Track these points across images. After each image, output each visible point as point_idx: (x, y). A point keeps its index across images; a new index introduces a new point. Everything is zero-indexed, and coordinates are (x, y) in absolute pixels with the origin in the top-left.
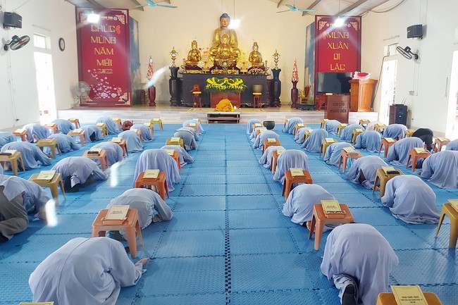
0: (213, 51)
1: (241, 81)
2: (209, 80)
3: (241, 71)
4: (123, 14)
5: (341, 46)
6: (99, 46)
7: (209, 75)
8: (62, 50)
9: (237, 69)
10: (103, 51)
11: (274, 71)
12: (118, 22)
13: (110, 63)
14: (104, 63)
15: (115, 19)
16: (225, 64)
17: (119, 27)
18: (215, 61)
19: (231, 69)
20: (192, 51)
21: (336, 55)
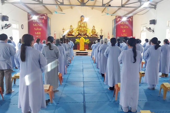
0: (78, 29)
1: (88, 40)
2: (76, 40)
3: (88, 36)
4: (45, 16)
5: (125, 27)
6: (36, 27)
7: (77, 37)
8: (22, 29)
9: (87, 35)
10: (37, 29)
11: (101, 36)
12: (43, 19)
13: (40, 33)
14: (38, 33)
15: (42, 17)
16: (82, 34)
17: (43, 20)
18: (79, 33)
19: (84, 35)
20: (70, 29)
21: (124, 30)
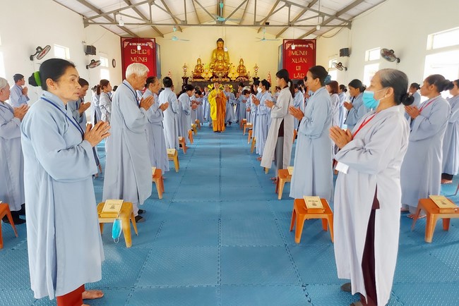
0: (212, 65)
3: (232, 79)
5: (301, 60)
7: (209, 82)
8: (114, 67)
9: (229, 78)
11: (254, 79)
12: (148, 47)
16: (220, 74)
18: (213, 73)
19: (224, 78)
20: (198, 66)
21: (298, 67)
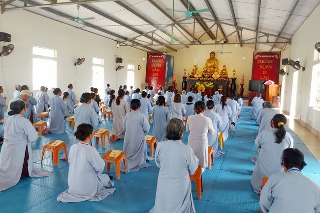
0: (204, 69)
1: (212, 83)
2: (197, 83)
4: (164, 55)
5: (267, 67)
6: (154, 68)
9: (212, 78)
10: (155, 70)
11: (232, 79)
13: (157, 75)
14: (155, 75)
15: (161, 57)
17: (162, 60)
18: (203, 74)
20: (194, 70)
21: (264, 72)
